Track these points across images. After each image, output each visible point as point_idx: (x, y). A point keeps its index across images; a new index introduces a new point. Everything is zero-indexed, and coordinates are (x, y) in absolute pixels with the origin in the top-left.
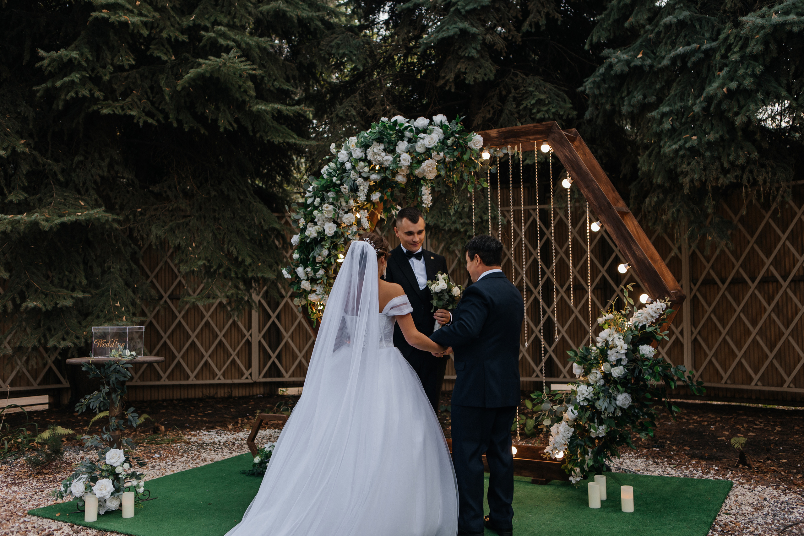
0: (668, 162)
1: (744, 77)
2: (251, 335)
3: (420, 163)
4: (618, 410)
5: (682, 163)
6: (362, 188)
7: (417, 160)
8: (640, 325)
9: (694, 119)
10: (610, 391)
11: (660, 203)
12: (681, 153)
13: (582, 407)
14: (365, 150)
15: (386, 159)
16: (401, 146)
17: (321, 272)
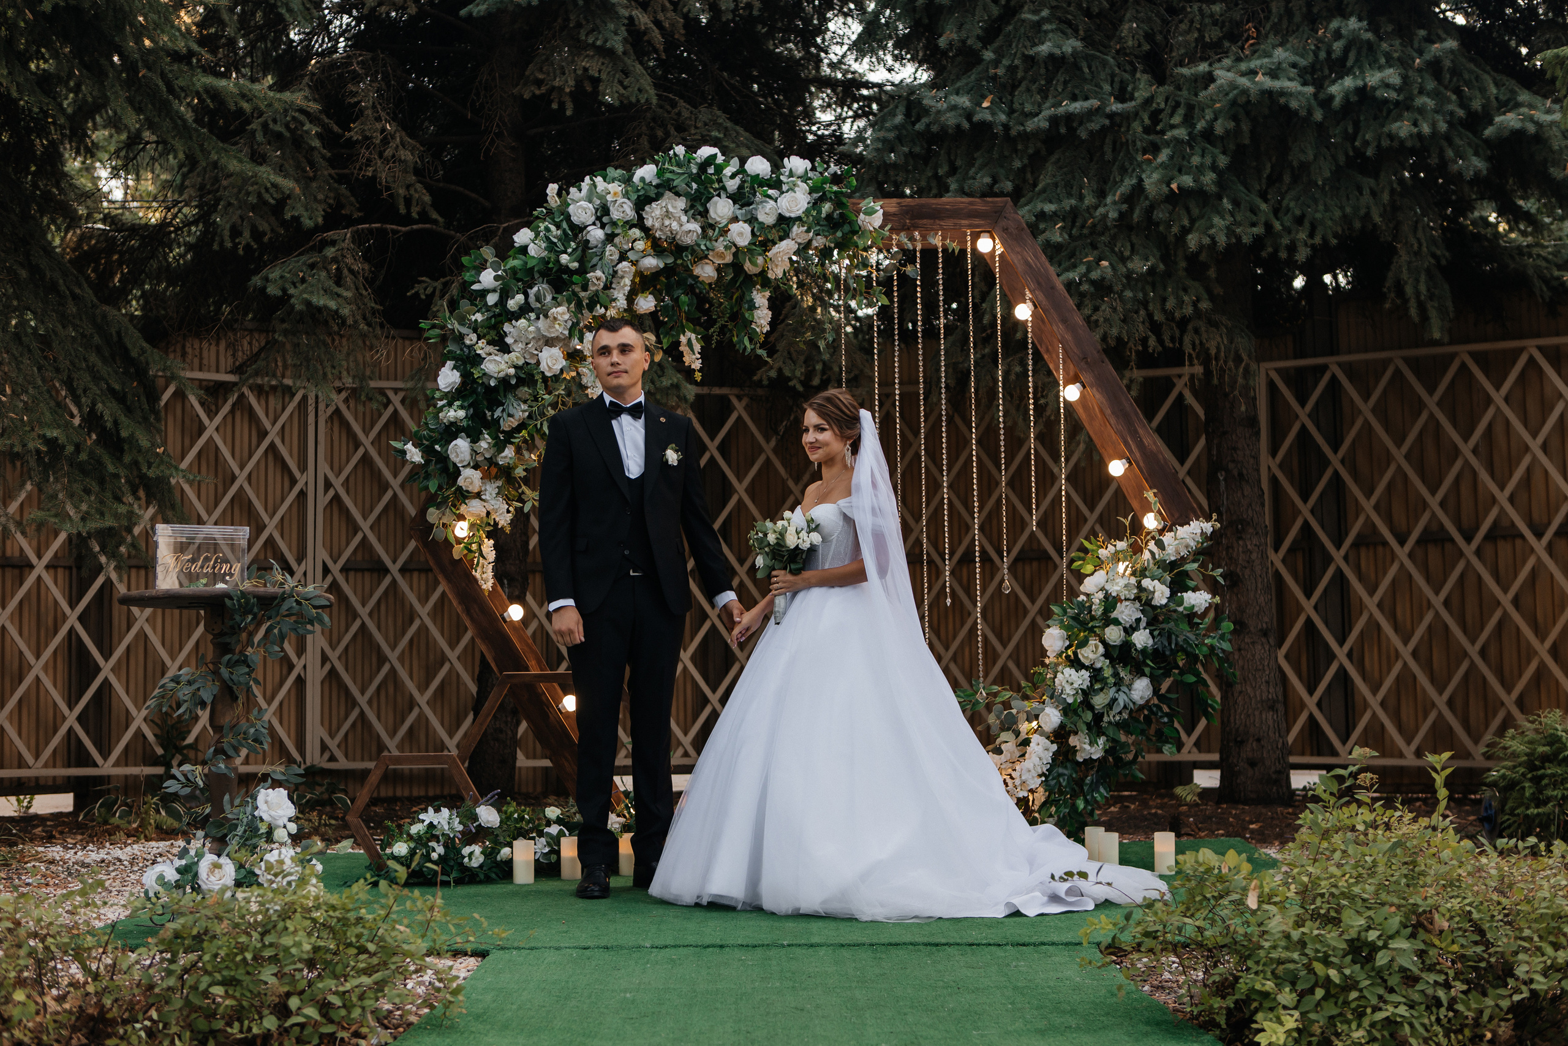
1: (1200, 169)
4: (1129, 708)
6: (625, 281)
10: (1121, 676)
13: (1072, 706)
14: (642, 202)
15: (689, 229)
16: (721, 208)
17: (509, 452)
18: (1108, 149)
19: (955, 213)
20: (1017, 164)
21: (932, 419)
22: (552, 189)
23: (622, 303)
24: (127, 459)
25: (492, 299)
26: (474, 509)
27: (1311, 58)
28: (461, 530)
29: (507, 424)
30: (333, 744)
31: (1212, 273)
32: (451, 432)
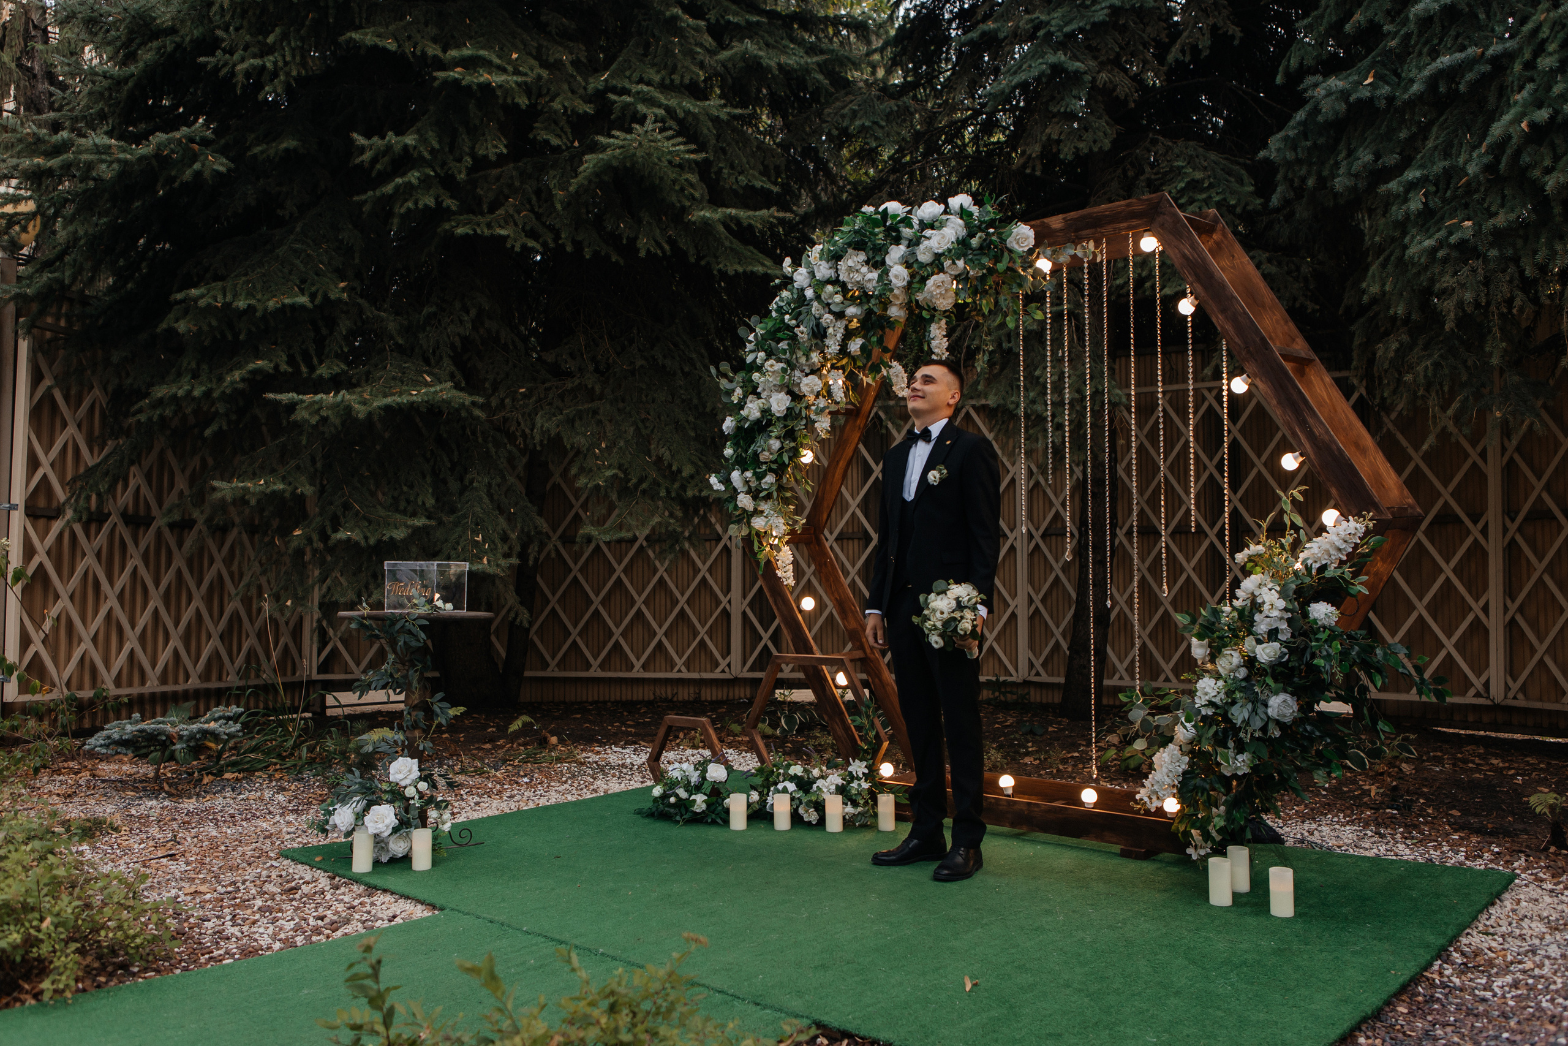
0: (1419, 274)
1: (1565, 97)
2: (729, 602)
3: (924, 280)
4: (1271, 726)
5: (1442, 273)
6: (831, 330)
7: (919, 275)
8: (1316, 566)
9: (1470, 189)
10: (1257, 689)
11: (1402, 351)
12: (1441, 254)
13: (1205, 718)
16: (894, 255)
19: (1115, 219)
20: (1402, 132)
23: (833, 349)
32: (731, 464)
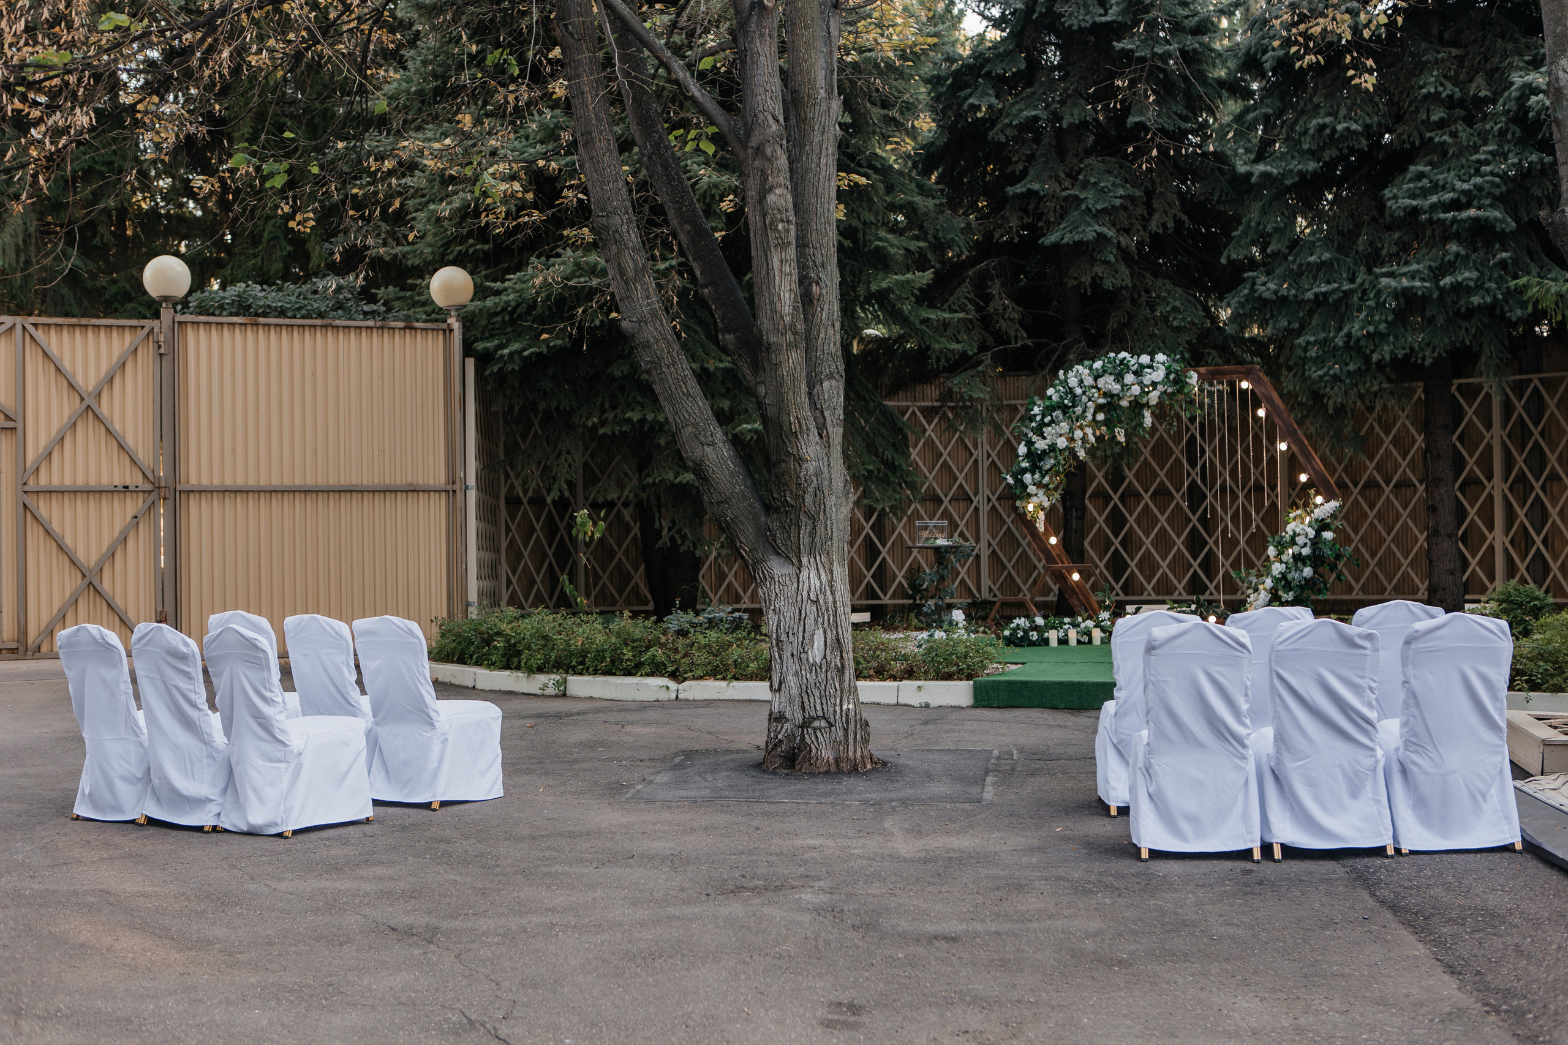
1: (1379, 322)
3: (1146, 393)
4: (1302, 580)
5: (1326, 387)
6: (1090, 409)
7: (1144, 390)
8: (1320, 518)
9: (1336, 350)
10: (1299, 566)
12: (1325, 378)
13: (1278, 578)
14: (1096, 379)
15: (1116, 388)
16: (1129, 378)
17: (1047, 479)
18: (1343, 307)
19: (1231, 372)
20: (1301, 314)
21: (1244, 445)
22: (1061, 372)
23: (1090, 417)
24: (898, 474)
25: (1038, 418)
26: (1034, 499)
27: (1439, 262)
28: (1030, 507)
29: (1047, 467)
30: (995, 588)
31: (1388, 370)
32: (1024, 471)
